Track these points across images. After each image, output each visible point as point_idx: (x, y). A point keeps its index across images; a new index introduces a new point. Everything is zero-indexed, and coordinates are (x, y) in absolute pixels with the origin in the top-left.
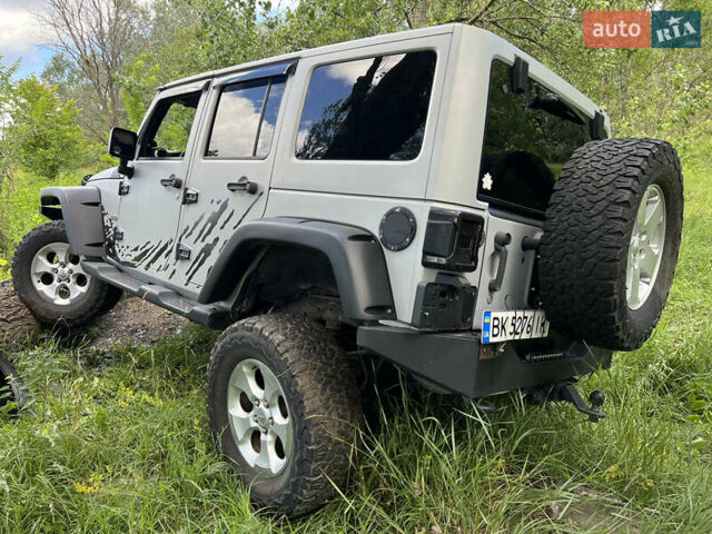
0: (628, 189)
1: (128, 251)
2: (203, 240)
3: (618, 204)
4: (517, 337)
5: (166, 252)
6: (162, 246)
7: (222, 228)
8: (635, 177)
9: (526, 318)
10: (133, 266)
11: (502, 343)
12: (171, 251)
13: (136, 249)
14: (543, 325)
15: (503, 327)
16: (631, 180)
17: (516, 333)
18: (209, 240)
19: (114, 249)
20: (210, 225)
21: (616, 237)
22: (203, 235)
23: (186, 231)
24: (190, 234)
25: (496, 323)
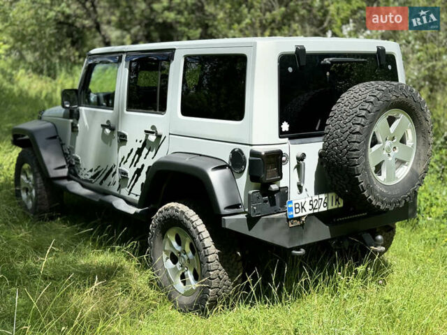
0: (358, 124)
1: (86, 172)
2: (135, 166)
3: (354, 134)
4: (316, 211)
5: (112, 173)
6: (109, 169)
7: (145, 158)
8: (363, 117)
9: (322, 199)
10: (91, 182)
11: (304, 216)
12: (115, 173)
13: (91, 171)
14: (337, 200)
15: (303, 207)
16: (360, 118)
17: (315, 209)
18: (139, 166)
19: (75, 170)
20: (137, 156)
21: (355, 153)
22: (134, 163)
23: (123, 159)
24: (126, 161)
25: (297, 206)
